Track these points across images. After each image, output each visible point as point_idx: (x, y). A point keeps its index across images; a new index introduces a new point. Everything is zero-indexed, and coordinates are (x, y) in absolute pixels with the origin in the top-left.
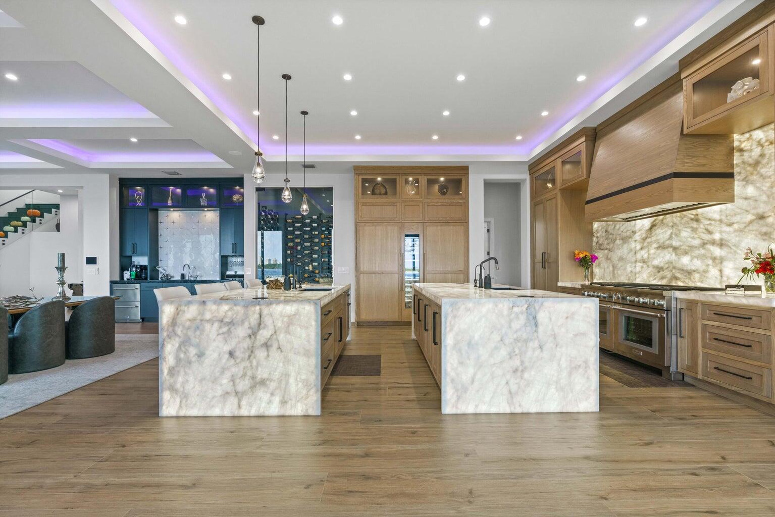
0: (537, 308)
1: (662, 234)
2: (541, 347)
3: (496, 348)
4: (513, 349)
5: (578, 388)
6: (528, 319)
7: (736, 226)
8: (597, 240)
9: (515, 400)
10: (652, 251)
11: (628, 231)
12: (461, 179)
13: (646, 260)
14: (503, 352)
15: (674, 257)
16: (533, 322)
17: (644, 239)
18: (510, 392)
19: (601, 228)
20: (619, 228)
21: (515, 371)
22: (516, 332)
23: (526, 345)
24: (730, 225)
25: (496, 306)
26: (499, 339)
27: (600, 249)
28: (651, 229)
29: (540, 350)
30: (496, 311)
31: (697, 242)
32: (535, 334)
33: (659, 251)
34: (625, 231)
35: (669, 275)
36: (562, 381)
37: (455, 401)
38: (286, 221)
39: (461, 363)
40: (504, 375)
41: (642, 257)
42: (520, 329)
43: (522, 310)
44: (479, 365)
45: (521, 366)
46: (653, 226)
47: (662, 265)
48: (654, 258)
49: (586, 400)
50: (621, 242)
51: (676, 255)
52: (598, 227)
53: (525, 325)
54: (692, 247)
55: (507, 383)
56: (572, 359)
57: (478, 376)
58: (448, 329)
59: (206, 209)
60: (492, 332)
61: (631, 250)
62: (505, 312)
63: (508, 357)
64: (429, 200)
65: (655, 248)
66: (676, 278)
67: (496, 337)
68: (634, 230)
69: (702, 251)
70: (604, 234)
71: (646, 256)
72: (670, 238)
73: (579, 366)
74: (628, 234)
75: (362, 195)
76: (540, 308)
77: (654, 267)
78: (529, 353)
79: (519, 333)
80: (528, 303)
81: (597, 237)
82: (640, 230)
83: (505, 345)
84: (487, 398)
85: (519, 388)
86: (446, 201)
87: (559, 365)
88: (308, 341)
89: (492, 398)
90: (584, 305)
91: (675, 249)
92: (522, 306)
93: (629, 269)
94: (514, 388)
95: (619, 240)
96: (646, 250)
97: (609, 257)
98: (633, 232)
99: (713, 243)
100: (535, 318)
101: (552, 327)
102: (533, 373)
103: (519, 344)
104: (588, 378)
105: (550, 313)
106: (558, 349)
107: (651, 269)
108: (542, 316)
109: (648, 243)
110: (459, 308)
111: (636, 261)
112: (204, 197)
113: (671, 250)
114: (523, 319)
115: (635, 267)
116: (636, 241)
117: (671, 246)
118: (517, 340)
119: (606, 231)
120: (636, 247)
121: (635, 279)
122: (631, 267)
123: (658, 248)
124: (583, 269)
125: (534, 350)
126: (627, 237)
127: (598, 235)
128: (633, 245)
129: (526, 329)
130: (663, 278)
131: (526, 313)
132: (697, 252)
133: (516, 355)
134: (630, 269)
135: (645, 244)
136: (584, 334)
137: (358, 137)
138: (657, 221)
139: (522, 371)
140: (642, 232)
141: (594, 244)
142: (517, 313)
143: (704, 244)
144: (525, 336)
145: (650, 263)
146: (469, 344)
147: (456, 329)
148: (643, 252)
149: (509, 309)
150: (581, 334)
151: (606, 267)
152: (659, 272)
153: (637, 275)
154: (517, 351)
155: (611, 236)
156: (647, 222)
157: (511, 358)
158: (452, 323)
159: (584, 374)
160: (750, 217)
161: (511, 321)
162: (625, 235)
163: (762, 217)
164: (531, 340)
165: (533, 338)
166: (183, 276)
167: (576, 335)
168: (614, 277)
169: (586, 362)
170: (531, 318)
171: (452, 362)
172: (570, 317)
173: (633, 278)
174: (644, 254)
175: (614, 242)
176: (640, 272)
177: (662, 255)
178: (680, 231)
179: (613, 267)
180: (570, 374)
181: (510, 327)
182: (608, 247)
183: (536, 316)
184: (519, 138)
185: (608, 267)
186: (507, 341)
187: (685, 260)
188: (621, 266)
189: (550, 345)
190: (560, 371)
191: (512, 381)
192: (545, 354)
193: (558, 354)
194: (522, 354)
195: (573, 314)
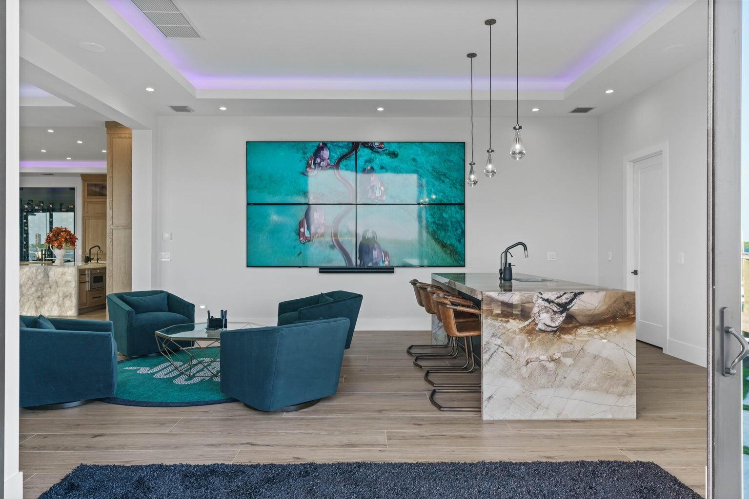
0: (49, 270)
2: (50, 287)
3: (30, 287)
4: (38, 288)
5: (67, 305)
9: (38, 311)
14: (33, 289)
18: (36, 307)
21: (39, 297)
22: (39, 280)
23: (44, 286)
32: (48, 281)
36: (60, 302)
40: (33, 299)
42: (41, 279)
44: (23, 295)
45: (41, 296)
49: (71, 310)
53: (43, 278)
55: (35, 303)
56: (64, 293)
57: (22, 300)
62: (34, 272)
63: (35, 291)
67: (30, 283)
73: (68, 296)
78: (45, 290)
80: (45, 268)
84: (26, 310)
85: (40, 305)
87: (58, 295)
89: (28, 309)
90: (70, 269)
92: (42, 269)
94: (38, 305)
100: (48, 274)
101: (56, 279)
102: (47, 299)
103: (41, 286)
105: (54, 272)
106: (58, 288)
108: (51, 274)
114: (42, 275)
118: (39, 284)
125: (47, 288)
131: (43, 272)
133: (39, 290)
136: (70, 282)
139: (42, 298)
142: (40, 272)
144: (43, 282)
161: (37, 275)
164: (46, 284)
167: (66, 282)
169: (71, 294)
170: (46, 274)
172: (63, 274)
180: (63, 299)
181: (36, 278)
186: (35, 285)
189: (54, 286)
190: (59, 298)
191: (37, 302)
192: (52, 290)
193: (58, 291)
194: (41, 290)
195: (65, 273)
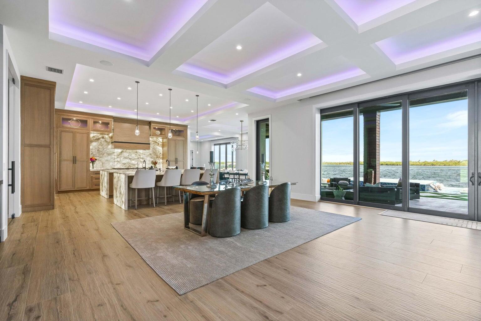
1: (126, 154)
7: (146, 155)
10: (122, 159)
15: (129, 161)
17: (119, 155)
24: (145, 155)
28: (121, 152)
31: (137, 158)
34: (109, 151)
35: (128, 165)
46: (122, 152)
47: (125, 163)
50: (107, 155)
51: (130, 160)
52: (92, 148)
54: (135, 159)
61: (112, 158)
66: (130, 166)
68: (113, 152)
69: (138, 160)
70: (97, 151)
71: (119, 160)
72: (129, 156)
74: (111, 153)
77: (122, 163)
81: (92, 152)
82: (117, 152)
91: (130, 159)
97: (100, 159)
99: (141, 158)
113: (129, 159)
117: (129, 158)
119: (98, 150)
123: (124, 158)
126: (110, 154)
127: (93, 151)
128: (113, 156)
130: (126, 166)
132: (136, 160)
134: (112, 164)
135: (119, 157)
138: (124, 151)
143: (138, 158)
145: (121, 162)
148: (118, 159)
153: (115, 166)
155: (101, 152)
156: (120, 150)
160: (149, 154)
162: (109, 153)
163: (151, 154)
168: (102, 167)
174: (119, 159)
175: (103, 155)
177: (125, 160)
178: (132, 154)
179: (102, 163)
182: (99, 156)
185: (99, 163)
187: (133, 162)
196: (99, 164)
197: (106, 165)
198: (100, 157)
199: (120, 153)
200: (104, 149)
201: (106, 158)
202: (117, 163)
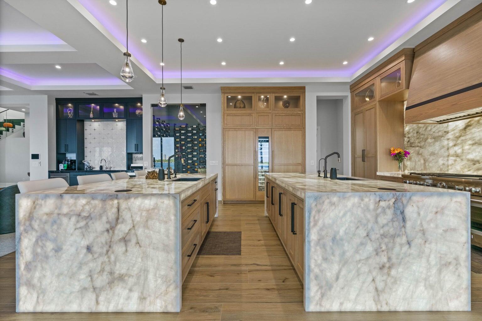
0: (405, 202)
1: (478, 133)
2: (409, 243)
3: (362, 244)
4: (380, 245)
5: (448, 285)
6: (395, 214)
8: (408, 140)
9: (381, 298)
10: (466, 147)
11: (440, 131)
12: (300, 96)
13: (459, 155)
14: (370, 248)
16: (400, 217)
17: (458, 138)
18: (376, 289)
19: (412, 130)
20: (431, 129)
21: (382, 268)
22: (383, 227)
23: (394, 240)
25: (362, 200)
26: (365, 234)
27: (411, 146)
28: (465, 128)
29: (407, 246)
30: (362, 206)
32: (403, 229)
33: (474, 147)
34: (437, 131)
36: (431, 278)
37: (320, 298)
38: (175, 129)
39: (325, 259)
40: (370, 271)
41: (456, 152)
42: (387, 224)
43: (389, 204)
44: (344, 262)
45: (388, 263)
46: (467, 126)
47: (478, 158)
48: (469, 153)
49: (457, 298)
50: (433, 140)
52: (410, 129)
53: (392, 220)
55: (373, 280)
56: (442, 256)
57: (343, 273)
58: (312, 224)
59: (117, 120)
60: (358, 228)
61: (443, 147)
62: (372, 207)
63: (375, 253)
64: (276, 112)
65: (470, 145)
67: (362, 232)
68: (447, 130)
70: (415, 135)
71: (459, 151)
73: (450, 263)
74: (440, 134)
75: (227, 108)
76: (408, 202)
77: (468, 160)
78: (397, 249)
79: (386, 229)
80: (395, 197)
81: (408, 137)
82: (453, 130)
83: (371, 241)
84: (353, 296)
85: (386, 285)
86: (289, 112)
87: (428, 261)
88: (168, 236)
89: (358, 295)
90: (454, 199)
92: (389, 201)
93: (441, 162)
94: (380, 285)
95: (431, 139)
96: (460, 146)
97: (420, 152)
98: (445, 132)
100: (402, 213)
101: (421, 223)
102: (400, 270)
103: (386, 240)
104: (459, 276)
105: (418, 207)
106: (427, 245)
107: (465, 162)
108: (410, 211)
109: (462, 140)
110: (323, 202)
111: (448, 156)
112: (115, 111)
114: (390, 213)
115: (448, 160)
116: (448, 139)
118: (383, 236)
119: (417, 133)
120: (448, 144)
121: (448, 170)
122: (443, 160)
123: (473, 144)
124: (397, 162)
125: (401, 245)
126: (439, 136)
127: (410, 136)
128: (445, 142)
129: (393, 224)
131: (393, 208)
133: (383, 251)
135: (459, 142)
136: (454, 230)
137: (224, 64)
138: (472, 122)
139: (390, 268)
140: (455, 131)
141: (405, 143)
142: (384, 207)
144: (392, 231)
145: (464, 157)
146: (334, 239)
147: (320, 223)
148: (456, 148)
149: (376, 203)
150: (451, 229)
151: (417, 160)
152: (474, 164)
153: (450, 167)
154: (384, 247)
155: (422, 136)
156: (461, 124)
157: (377, 254)
158: (316, 218)
159: (455, 272)
161: (377, 216)
162: (437, 135)
164: (399, 235)
165: (401, 233)
166: (101, 167)
167: (446, 231)
168: (425, 168)
169: (456, 259)
170: (399, 213)
171: (316, 258)
172: (439, 211)
173: (446, 169)
174: (458, 150)
175: (425, 141)
176: (453, 164)
177: (478, 150)
179: (424, 160)
180: (440, 271)
181: (376, 222)
182: (419, 145)
183: (403, 211)
184: (345, 63)
185: (419, 161)
186: (373, 237)
188: (433, 160)
189: (418, 241)
190: (429, 269)
191: (379, 278)
192: (414, 251)
193: (427, 251)
194: (389, 250)
195: (443, 209)
196: (419, 163)
197: (430, 165)
198: (421, 147)
199: (461, 130)
200: (426, 128)
201: (431, 149)
202: (455, 161)
